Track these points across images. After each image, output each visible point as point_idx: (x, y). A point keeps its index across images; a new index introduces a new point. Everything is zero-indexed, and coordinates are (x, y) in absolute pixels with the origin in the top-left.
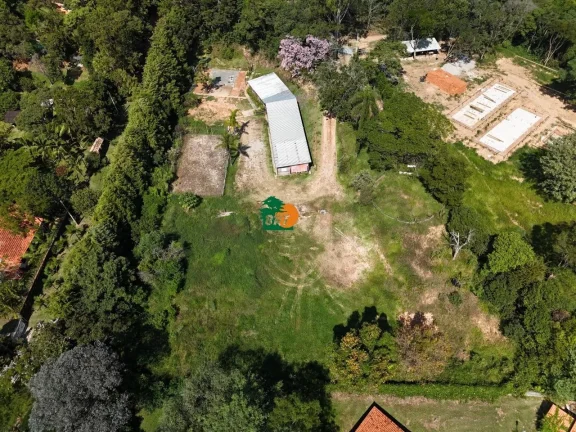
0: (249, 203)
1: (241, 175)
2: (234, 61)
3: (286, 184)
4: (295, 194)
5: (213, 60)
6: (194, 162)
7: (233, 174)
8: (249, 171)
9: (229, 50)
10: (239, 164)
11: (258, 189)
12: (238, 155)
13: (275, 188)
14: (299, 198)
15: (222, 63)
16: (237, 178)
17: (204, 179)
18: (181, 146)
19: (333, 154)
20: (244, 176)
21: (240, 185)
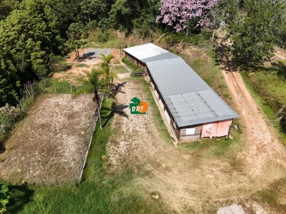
0: (134, 199)
1: (116, 143)
2: (109, 43)
3: (197, 157)
4: (222, 176)
5: (89, 44)
6: (43, 126)
7: (103, 142)
8: (130, 136)
9: (104, 35)
10: (113, 127)
11: (149, 167)
12: (112, 115)
13: (180, 164)
14: (234, 185)
15: (97, 45)
16: (110, 148)
17: (51, 150)
18: (29, 106)
19: (256, 111)
20: (122, 143)
21: (114, 160)
